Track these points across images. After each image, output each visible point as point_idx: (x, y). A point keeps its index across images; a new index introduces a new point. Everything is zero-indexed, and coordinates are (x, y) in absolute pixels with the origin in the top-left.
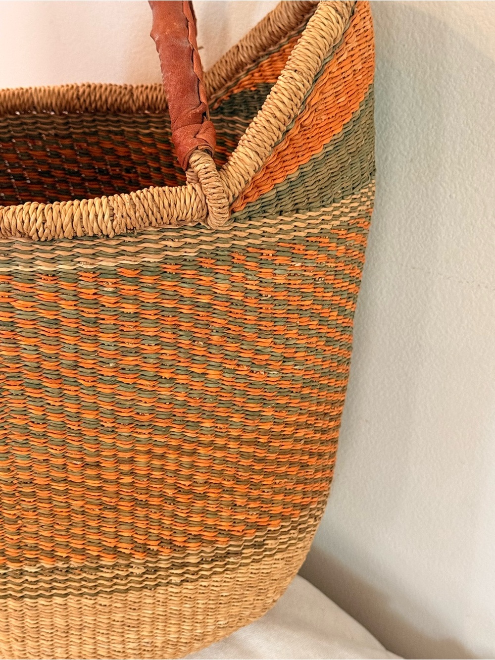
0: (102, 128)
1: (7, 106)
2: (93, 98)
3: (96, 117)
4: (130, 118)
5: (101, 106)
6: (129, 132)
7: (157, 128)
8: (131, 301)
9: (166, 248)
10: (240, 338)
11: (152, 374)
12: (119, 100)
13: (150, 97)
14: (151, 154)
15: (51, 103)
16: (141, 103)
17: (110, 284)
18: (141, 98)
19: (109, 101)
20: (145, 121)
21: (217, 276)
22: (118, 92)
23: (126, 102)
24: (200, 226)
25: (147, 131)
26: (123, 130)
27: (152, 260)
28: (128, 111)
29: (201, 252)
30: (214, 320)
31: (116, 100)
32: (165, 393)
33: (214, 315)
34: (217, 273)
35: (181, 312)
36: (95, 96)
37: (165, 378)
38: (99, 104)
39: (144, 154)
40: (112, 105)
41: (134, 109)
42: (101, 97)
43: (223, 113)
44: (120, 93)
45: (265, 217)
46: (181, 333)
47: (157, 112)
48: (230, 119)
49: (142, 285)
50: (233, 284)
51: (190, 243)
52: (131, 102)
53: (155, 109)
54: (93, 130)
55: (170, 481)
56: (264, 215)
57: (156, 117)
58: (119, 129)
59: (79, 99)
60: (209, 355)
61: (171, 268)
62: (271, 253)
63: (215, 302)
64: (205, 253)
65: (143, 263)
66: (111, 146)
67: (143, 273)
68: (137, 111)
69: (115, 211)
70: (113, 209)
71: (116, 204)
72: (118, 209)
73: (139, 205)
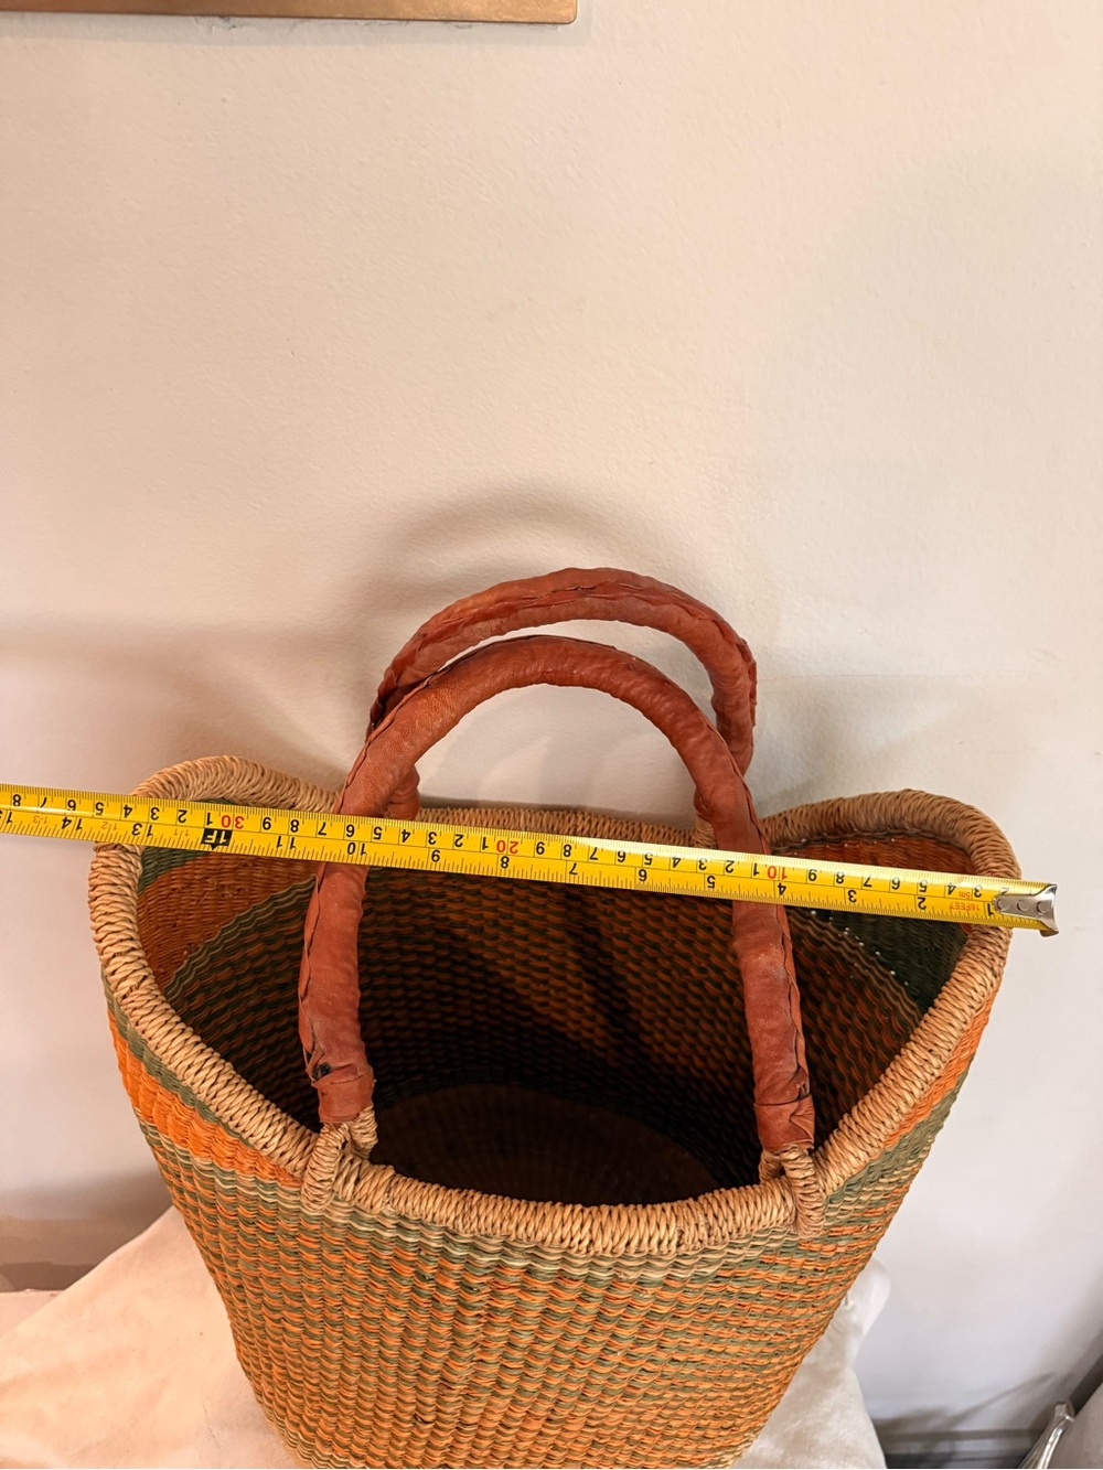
8: (668, 1304)
9: (729, 1255)
17: (650, 1292)
21: (776, 1267)
27: (709, 1271)
29: (768, 1250)
33: (758, 1302)
34: (776, 1265)
35: (721, 1307)
46: (714, 1324)
49: (687, 1290)
50: (791, 1271)
51: (758, 1246)
56: (847, 1193)
63: (764, 1291)
64: (771, 1251)
65: (696, 1273)
67: (693, 1281)
69: (685, 1237)
70: (682, 1232)
71: (687, 1228)
72: (690, 1233)
73: (716, 1229)
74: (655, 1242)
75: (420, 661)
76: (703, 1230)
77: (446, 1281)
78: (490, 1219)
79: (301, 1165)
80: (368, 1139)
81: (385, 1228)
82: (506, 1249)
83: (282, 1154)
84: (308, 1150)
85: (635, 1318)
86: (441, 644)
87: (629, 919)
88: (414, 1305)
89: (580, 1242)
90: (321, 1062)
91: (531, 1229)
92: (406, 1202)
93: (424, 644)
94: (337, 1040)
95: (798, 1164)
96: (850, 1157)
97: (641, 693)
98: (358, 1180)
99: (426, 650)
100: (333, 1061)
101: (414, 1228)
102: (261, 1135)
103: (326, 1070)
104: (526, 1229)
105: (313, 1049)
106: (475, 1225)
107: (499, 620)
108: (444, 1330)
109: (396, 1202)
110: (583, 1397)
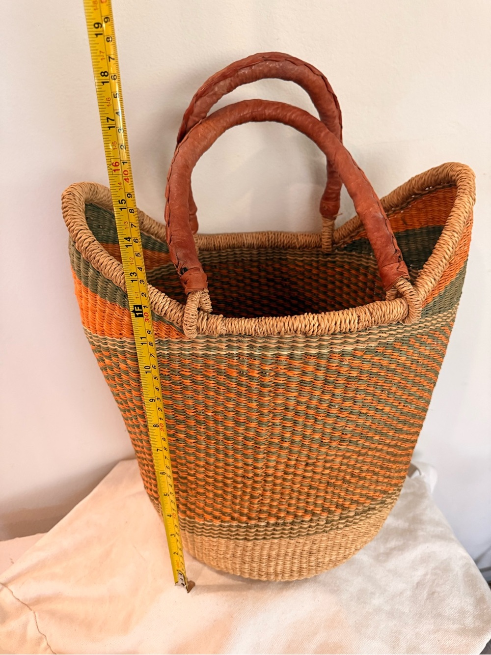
0: (276, 257)
1: (230, 245)
2: (276, 241)
3: (274, 251)
4: (293, 251)
5: (280, 245)
6: (291, 259)
7: (307, 257)
8: (356, 370)
9: (380, 338)
10: (404, 388)
11: (358, 411)
12: (290, 242)
13: (308, 241)
14: (300, 271)
15: (254, 243)
16: (302, 243)
17: (347, 360)
18: (303, 241)
19: (285, 242)
20: (301, 253)
21: (401, 352)
22: (290, 238)
23: (294, 243)
24: (399, 324)
25: (301, 259)
26: (287, 258)
27: (373, 345)
28: (294, 248)
29: (397, 339)
30: (395, 378)
31: (289, 242)
32: (361, 421)
33: (395, 375)
34: (401, 351)
35: (380, 375)
36: (278, 239)
37: (363, 413)
38: (279, 243)
39: (296, 271)
40: (286, 244)
41: (298, 247)
42: (281, 240)
43: (346, 250)
44: (291, 238)
45: (427, 317)
46: (378, 387)
47: (310, 248)
48: (349, 253)
49: (364, 360)
50: (408, 356)
51: (392, 334)
52: (297, 243)
53: (309, 247)
54: (271, 257)
55: (349, 471)
56: (427, 315)
57: (309, 252)
58: (285, 258)
59: (269, 241)
60: (388, 398)
61: (381, 350)
62: (426, 337)
63: (397, 368)
64: (398, 339)
65: (367, 347)
66: (279, 267)
67: (366, 353)
68: (299, 248)
69: (361, 318)
70: (359, 317)
71: (361, 314)
72: (363, 316)
73: (374, 314)
74: (347, 321)
75: (196, 110)
76: (368, 314)
77: (253, 372)
78: (271, 323)
79: (180, 315)
80: (208, 307)
81: (221, 350)
82: (280, 345)
83: (171, 310)
84: (182, 310)
85: (342, 381)
86: (205, 97)
87: (296, 288)
88: (239, 394)
89: (314, 325)
90: (183, 267)
91: (290, 324)
92: (232, 324)
93: (197, 100)
94: (189, 257)
95: (405, 286)
96: (428, 282)
97: (297, 116)
98: (207, 319)
99: (199, 103)
100: (189, 265)
101: (235, 345)
102: (160, 302)
103: (186, 270)
104: (288, 325)
105: (179, 264)
106: (265, 328)
107: (230, 79)
108: (254, 405)
109: (227, 325)
110: (322, 444)
